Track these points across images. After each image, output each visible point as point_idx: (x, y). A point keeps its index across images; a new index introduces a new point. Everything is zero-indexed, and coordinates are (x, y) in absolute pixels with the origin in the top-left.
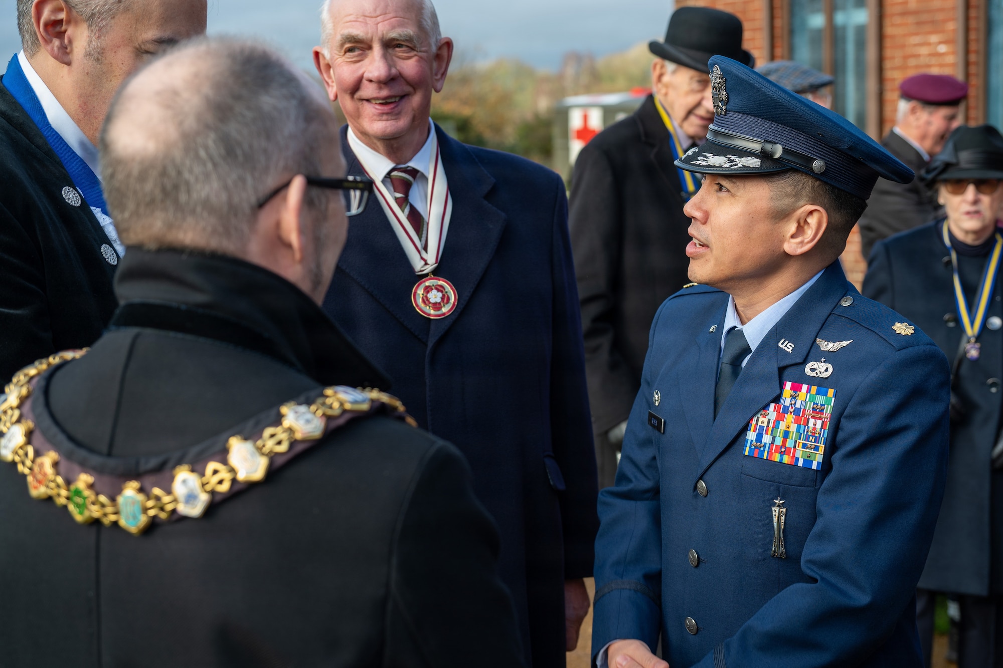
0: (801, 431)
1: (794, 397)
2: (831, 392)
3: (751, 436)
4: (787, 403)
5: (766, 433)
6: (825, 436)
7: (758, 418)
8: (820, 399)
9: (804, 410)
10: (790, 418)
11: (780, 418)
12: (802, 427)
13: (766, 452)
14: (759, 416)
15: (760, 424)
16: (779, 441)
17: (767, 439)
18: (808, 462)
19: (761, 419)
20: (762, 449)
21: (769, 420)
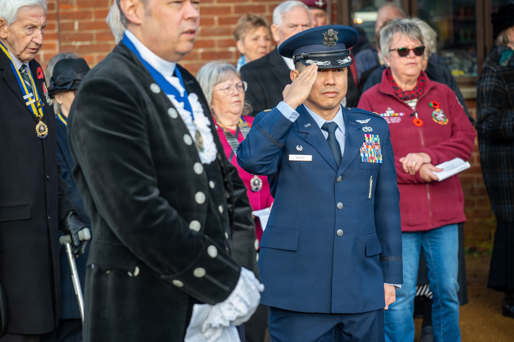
0: (374, 151)
1: (369, 139)
2: (377, 136)
3: (362, 155)
4: (368, 142)
5: (366, 153)
6: (381, 151)
7: (362, 148)
8: (376, 139)
9: (373, 143)
10: (370, 146)
11: (367, 147)
12: (374, 149)
13: (368, 160)
14: (362, 147)
15: (363, 150)
16: (370, 155)
17: (366, 155)
18: (379, 161)
19: (363, 148)
20: (366, 159)
21: (365, 148)
